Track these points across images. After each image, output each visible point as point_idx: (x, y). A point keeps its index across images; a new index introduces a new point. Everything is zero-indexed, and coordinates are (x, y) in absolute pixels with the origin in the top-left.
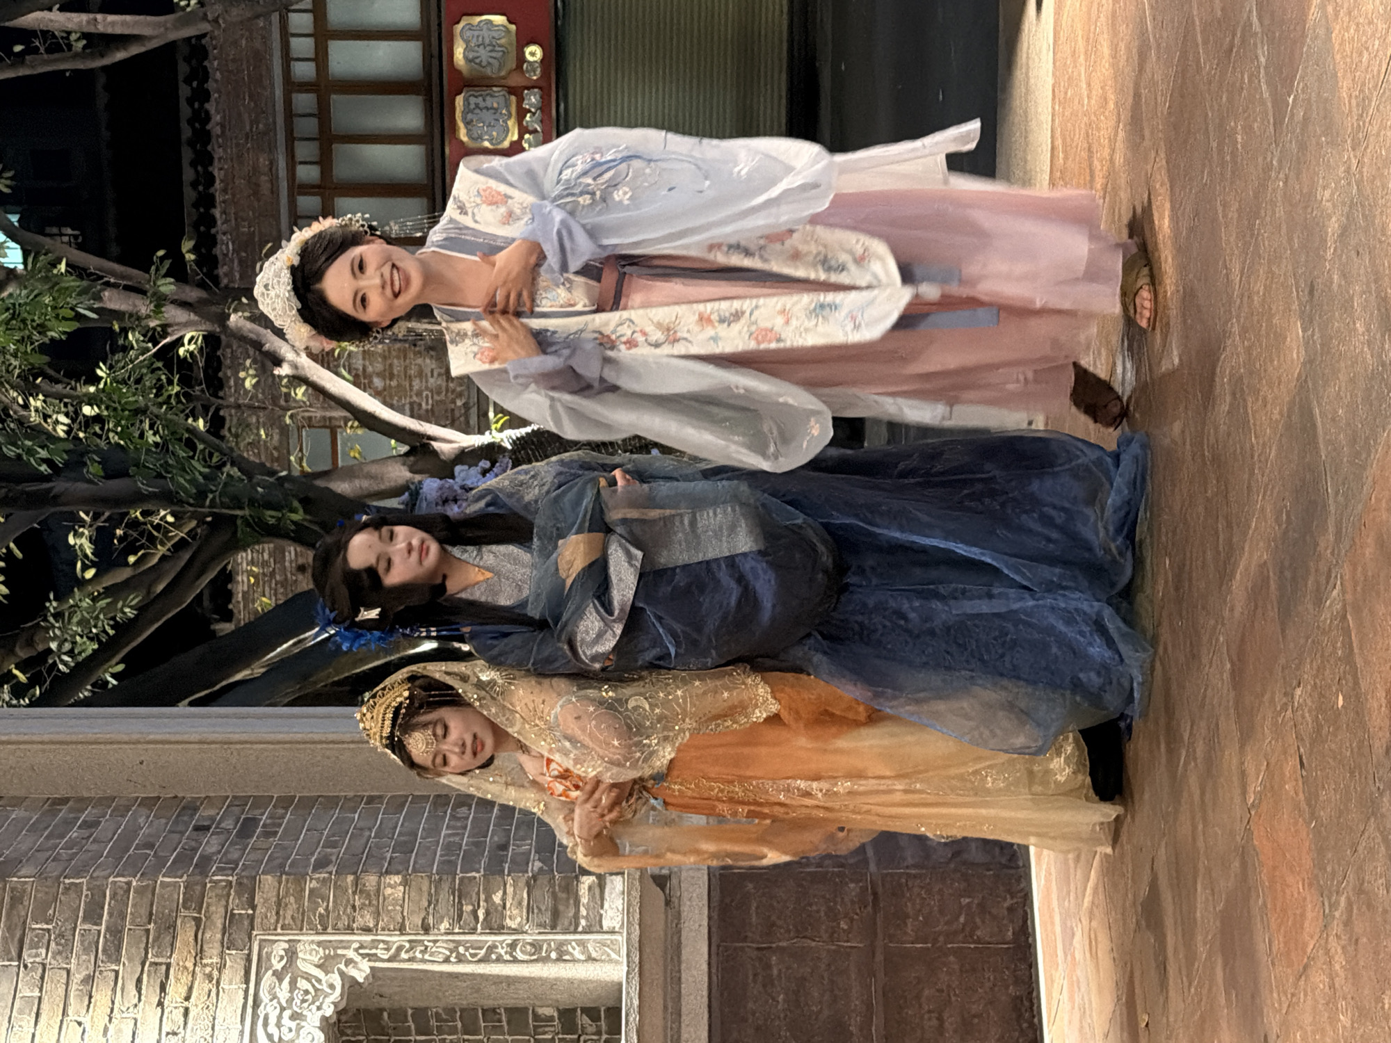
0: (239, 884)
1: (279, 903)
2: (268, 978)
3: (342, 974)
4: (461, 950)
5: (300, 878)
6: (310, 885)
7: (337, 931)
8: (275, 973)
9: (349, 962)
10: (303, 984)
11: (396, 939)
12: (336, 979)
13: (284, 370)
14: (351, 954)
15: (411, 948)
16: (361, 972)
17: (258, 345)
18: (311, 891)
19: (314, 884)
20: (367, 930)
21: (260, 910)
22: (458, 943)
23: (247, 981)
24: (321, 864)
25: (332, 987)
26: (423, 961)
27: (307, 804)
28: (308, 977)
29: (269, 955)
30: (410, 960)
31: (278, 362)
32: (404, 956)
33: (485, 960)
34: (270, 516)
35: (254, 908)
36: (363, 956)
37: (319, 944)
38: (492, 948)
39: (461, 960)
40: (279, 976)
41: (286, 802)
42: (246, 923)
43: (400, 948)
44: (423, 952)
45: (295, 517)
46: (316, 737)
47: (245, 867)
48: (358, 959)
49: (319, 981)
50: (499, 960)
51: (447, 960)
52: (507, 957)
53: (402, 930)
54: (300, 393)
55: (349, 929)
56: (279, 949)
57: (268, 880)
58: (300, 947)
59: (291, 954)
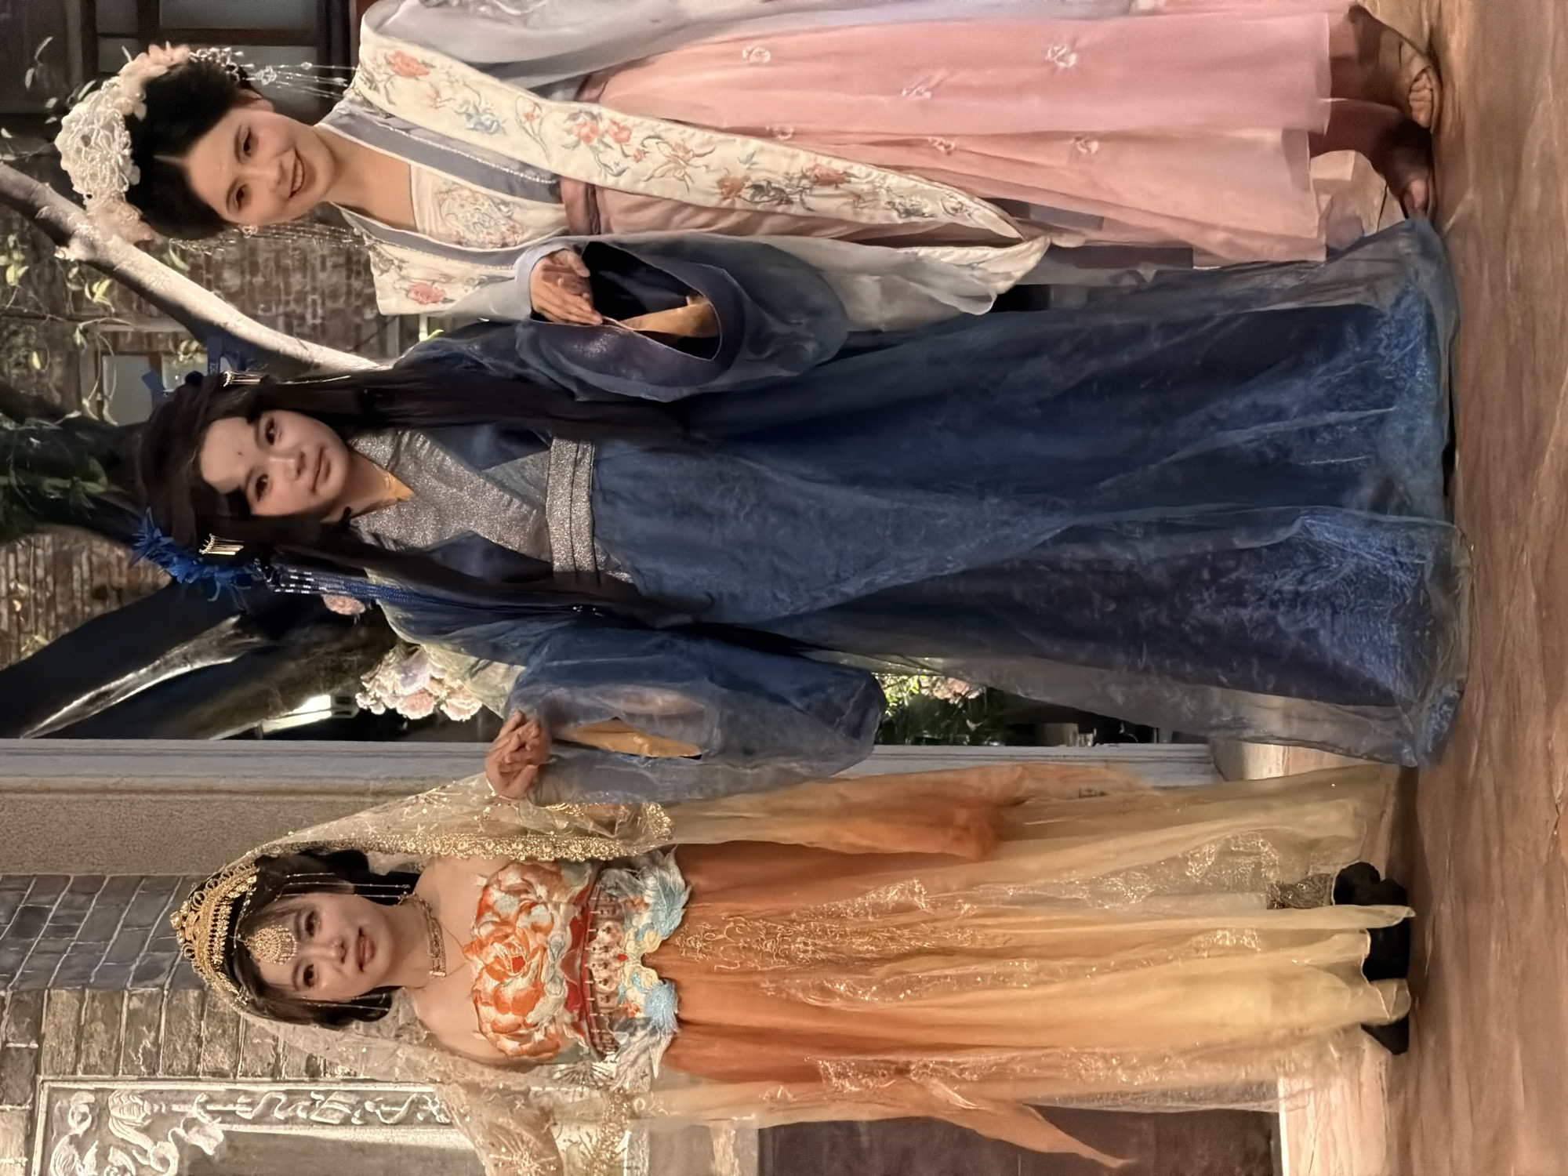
0: (17, 1001)
1: (79, 1030)
2: (62, 1149)
3: (178, 1140)
4: (369, 1106)
5: (115, 993)
6: (130, 1004)
7: (171, 1074)
8: (74, 1140)
9: (190, 1124)
10: (118, 1157)
11: (266, 1089)
12: (171, 1151)
13: (73, 252)
14: (194, 1111)
15: (289, 1104)
16: (210, 1139)
17: (28, 209)
18: (132, 1013)
19: (135, 1003)
20: (218, 1074)
21: (50, 1042)
22: (363, 1096)
23: (29, 1153)
24: (146, 975)
25: (164, 1162)
26: (310, 1123)
27: (124, 888)
28: (125, 1146)
29: (64, 1113)
30: (286, 1121)
31: (62, 237)
32: (278, 1115)
33: (406, 1122)
34: (52, 486)
35: (40, 1039)
36: (214, 1114)
37: (144, 1095)
38: (417, 1104)
39: (367, 1121)
40: (80, 1144)
41: (89, 885)
42: (28, 1062)
43: (272, 1104)
44: (309, 1109)
45: (95, 488)
46: (140, 782)
47: (25, 978)
48: (205, 1119)
49: (143, 1152)
50: (429, 1121)
51: (346, 1122)
52: (441, 1118)
53: (275, 1074)
54: (99, 291)
55: (192, 1074)
56: (81, 1103)
57: (63, 997)
58: (112, 1100)
59: (99, 1112)
